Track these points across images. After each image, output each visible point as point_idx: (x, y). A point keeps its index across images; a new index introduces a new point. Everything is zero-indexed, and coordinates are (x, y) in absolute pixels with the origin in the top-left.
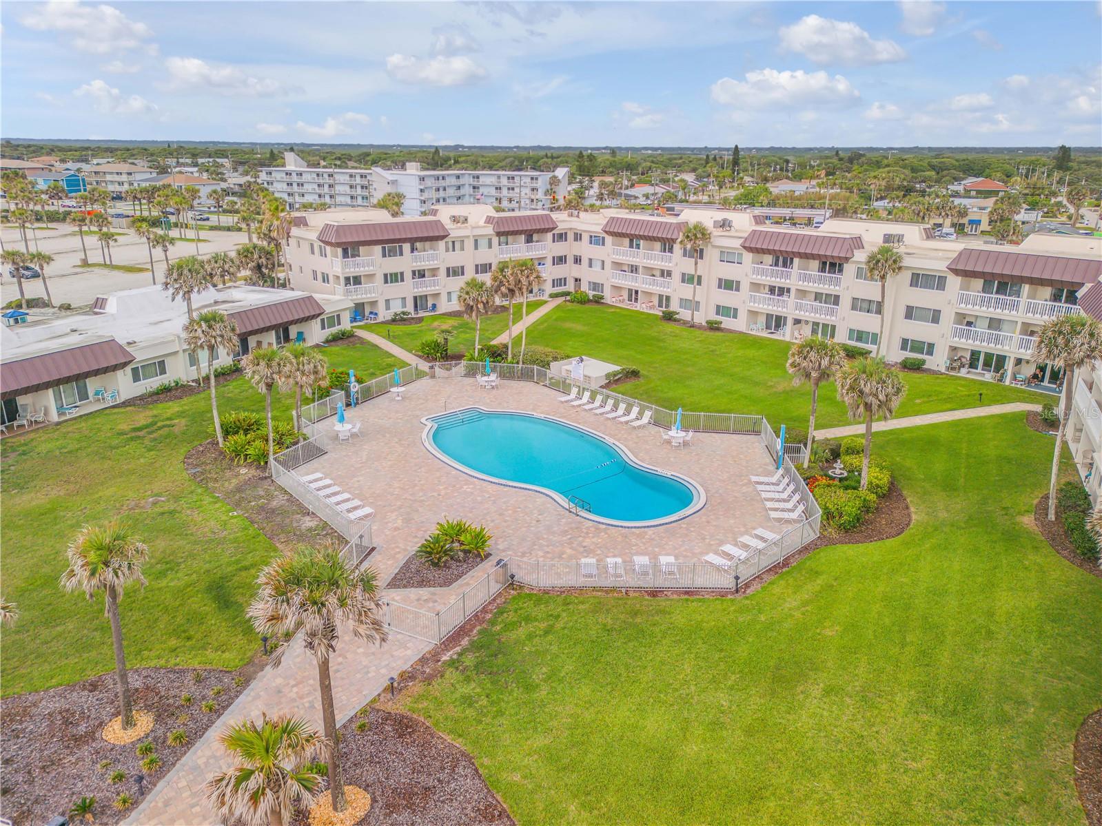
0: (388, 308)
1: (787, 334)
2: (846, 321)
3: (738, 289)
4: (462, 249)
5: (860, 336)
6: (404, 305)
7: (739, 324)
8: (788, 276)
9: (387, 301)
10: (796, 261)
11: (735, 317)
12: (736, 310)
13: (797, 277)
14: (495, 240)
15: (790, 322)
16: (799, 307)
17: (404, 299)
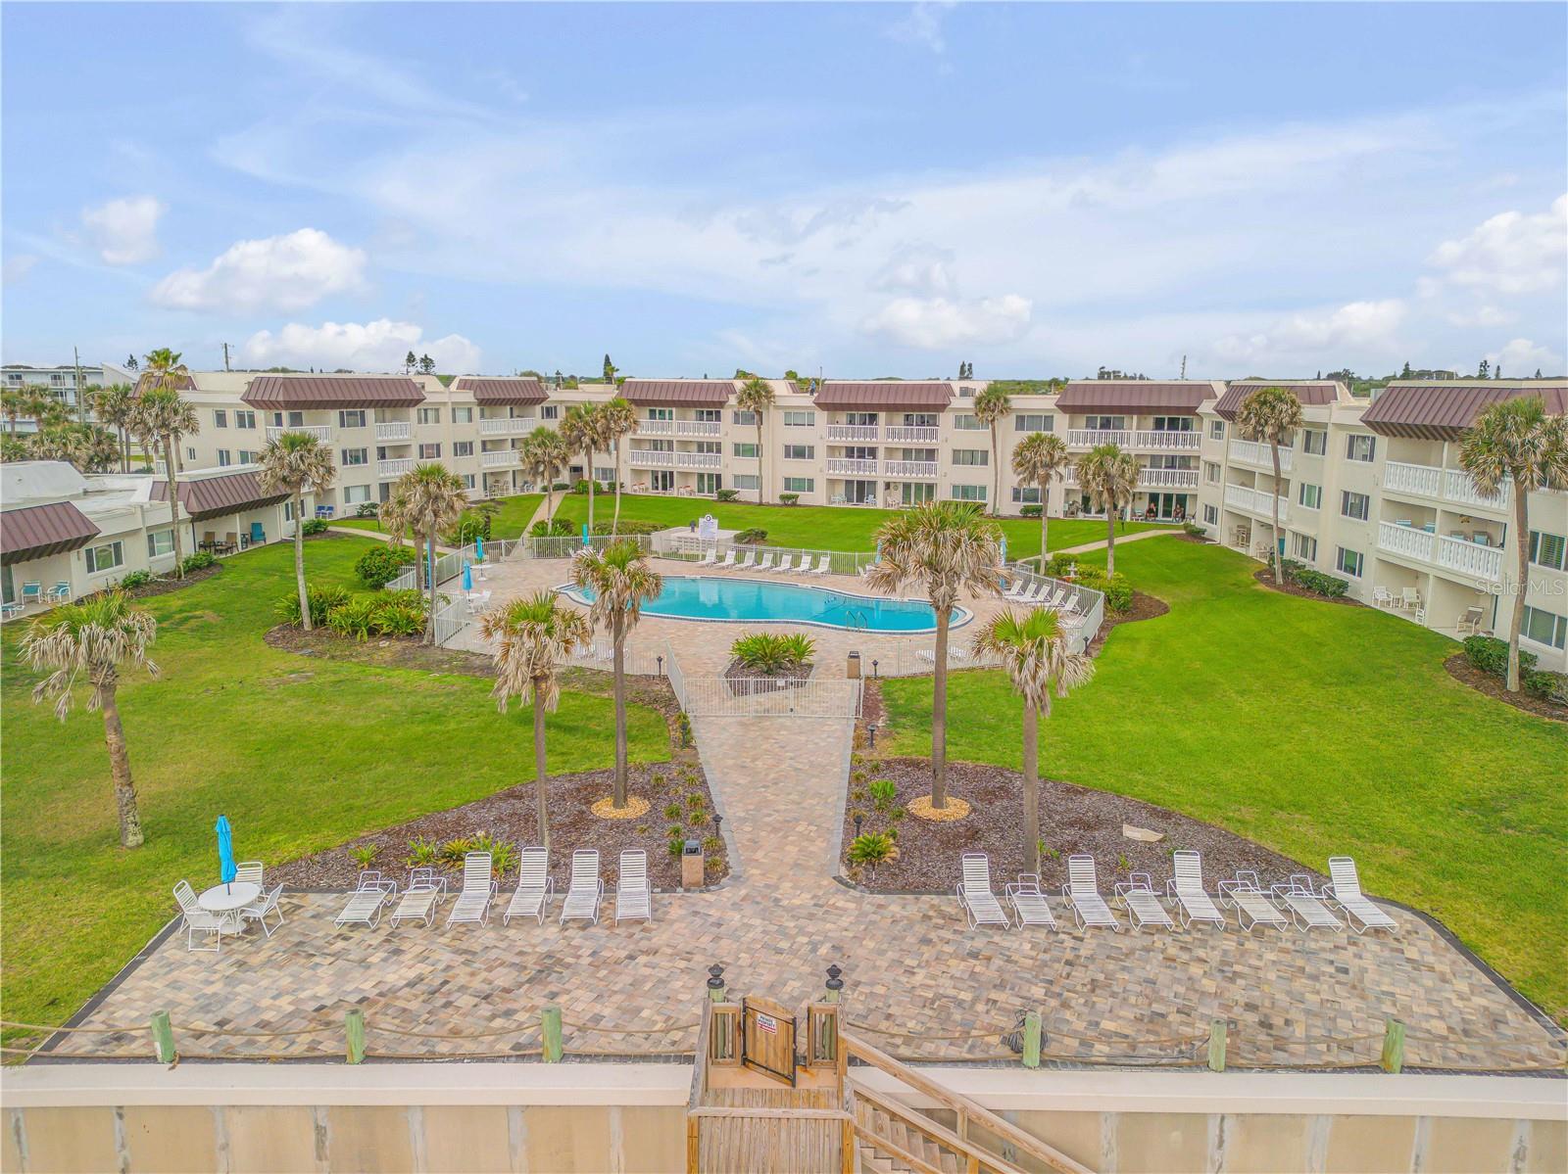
0: (348, 500)
1: (879, 501)
2: (947, 476)
3: (811, 456)
4: (437, 421)
5: (965, 491)
6: (368, 497)
7: (818, 497)
8: (874, 434)
9: (347, 489)
10: (882, 416)
11: (811, 489)
12: (811, 481)
13: (886, 433)
14: (476, 411)
15: (880, 487)
16: (889, 469)
17: (367, 487)
